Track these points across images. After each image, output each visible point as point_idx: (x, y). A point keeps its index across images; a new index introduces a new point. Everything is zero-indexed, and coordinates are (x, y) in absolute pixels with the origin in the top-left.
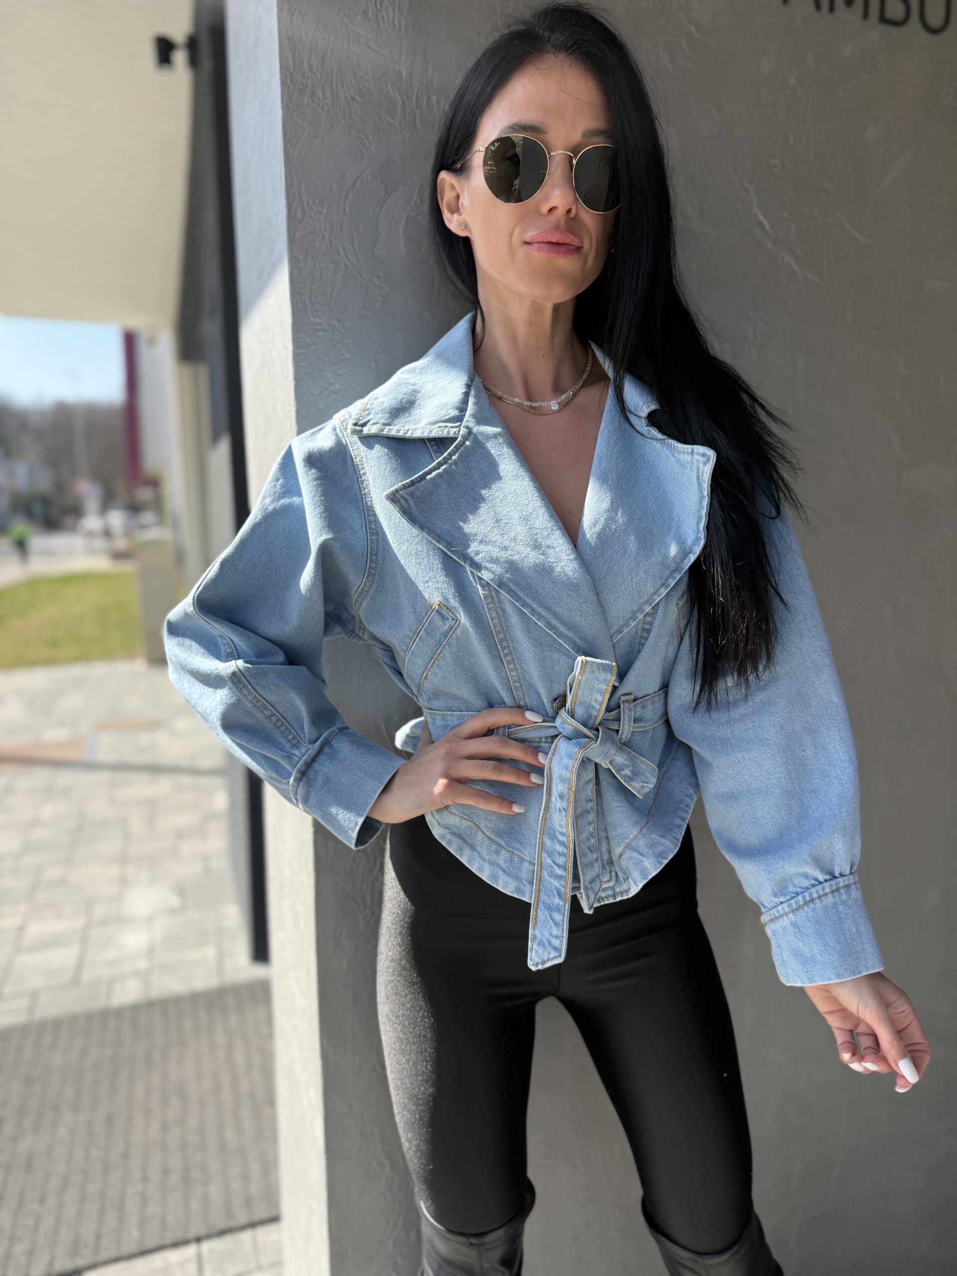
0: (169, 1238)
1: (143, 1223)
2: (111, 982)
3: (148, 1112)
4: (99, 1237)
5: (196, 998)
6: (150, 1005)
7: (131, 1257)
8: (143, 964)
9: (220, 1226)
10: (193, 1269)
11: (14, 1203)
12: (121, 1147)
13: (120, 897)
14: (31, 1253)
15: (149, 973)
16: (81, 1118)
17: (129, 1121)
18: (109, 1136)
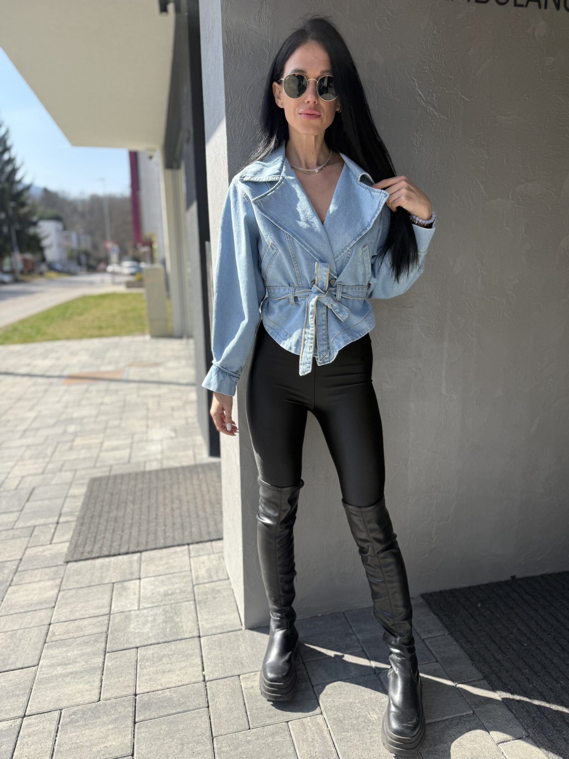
0: (176, 543)
1: (165, 538)
2: (145, 462)
3: (165, 505)
4: (147, 542)
5: (183, 468)
6: (164, 470)
7: (161, 548)
8: (159, 456)
9: (197, 540)
10: (186, 552)
11: (111, 531)
12: (154, 516)
13: (146, 432)
14: (120, 545)
15: (162, 459)
16: (136, 506)
17: (157, 508)
18: (149, 512)
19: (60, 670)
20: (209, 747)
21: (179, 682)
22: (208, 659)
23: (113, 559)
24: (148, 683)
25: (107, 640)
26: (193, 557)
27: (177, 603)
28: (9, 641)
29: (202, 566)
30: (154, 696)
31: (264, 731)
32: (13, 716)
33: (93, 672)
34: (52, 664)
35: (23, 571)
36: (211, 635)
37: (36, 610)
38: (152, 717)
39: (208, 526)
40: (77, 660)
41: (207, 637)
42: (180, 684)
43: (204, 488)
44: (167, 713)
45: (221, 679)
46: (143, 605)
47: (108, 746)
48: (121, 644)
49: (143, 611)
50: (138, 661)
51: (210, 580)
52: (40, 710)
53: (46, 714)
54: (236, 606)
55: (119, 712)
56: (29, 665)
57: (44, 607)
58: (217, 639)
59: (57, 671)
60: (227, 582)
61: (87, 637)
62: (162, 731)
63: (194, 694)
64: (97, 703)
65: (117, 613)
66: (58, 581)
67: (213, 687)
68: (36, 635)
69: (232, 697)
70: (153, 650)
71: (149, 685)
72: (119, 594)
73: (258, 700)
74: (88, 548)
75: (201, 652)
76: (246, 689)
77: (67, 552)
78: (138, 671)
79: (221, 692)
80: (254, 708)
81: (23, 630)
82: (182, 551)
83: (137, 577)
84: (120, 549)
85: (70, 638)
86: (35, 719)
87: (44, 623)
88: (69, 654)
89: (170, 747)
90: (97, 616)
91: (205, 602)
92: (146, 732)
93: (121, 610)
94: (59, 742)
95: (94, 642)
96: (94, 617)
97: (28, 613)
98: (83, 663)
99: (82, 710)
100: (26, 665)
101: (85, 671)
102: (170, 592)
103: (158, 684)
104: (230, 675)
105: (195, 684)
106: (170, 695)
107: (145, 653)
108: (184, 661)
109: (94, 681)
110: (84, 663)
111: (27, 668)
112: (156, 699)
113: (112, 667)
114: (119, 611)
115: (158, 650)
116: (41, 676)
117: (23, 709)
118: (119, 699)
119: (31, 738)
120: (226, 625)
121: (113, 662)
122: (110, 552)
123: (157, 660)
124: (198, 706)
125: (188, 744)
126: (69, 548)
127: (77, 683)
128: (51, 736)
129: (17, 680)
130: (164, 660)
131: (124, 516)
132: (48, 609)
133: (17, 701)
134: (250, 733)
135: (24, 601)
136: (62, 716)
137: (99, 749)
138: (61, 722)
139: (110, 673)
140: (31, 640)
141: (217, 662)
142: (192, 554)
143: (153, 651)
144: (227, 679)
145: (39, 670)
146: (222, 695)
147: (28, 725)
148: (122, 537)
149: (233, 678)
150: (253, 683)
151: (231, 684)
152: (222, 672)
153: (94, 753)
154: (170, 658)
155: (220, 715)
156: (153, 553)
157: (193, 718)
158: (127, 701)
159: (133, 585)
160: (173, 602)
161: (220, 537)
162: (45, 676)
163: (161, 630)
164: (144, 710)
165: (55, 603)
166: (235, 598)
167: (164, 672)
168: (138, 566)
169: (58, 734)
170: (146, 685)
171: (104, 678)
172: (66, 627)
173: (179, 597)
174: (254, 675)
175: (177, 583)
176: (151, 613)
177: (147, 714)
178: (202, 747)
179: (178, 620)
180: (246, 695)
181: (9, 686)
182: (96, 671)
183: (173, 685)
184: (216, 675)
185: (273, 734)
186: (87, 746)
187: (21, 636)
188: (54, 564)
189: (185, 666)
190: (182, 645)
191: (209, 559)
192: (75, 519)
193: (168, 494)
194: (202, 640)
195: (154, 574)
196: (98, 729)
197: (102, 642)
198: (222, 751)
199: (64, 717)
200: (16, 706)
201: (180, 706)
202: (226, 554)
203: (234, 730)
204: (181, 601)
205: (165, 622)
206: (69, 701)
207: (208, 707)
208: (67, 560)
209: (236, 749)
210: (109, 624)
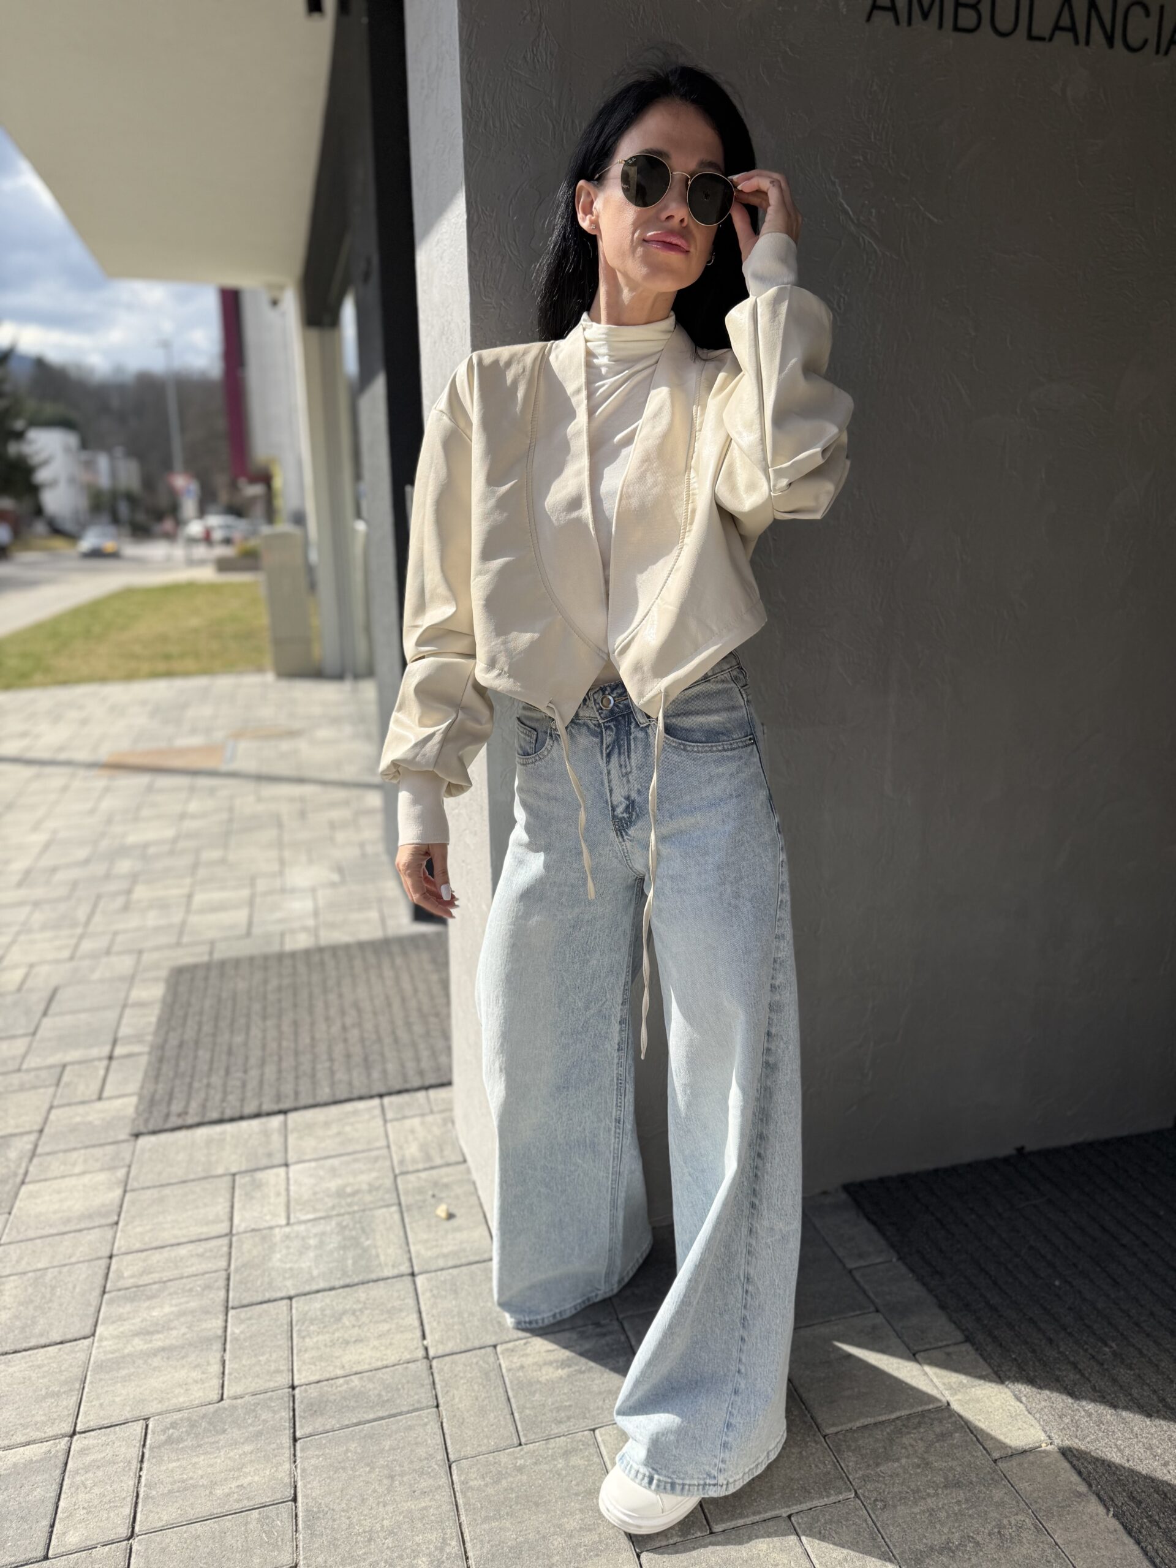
0: (356, 1094)
1: (332, 1085)
2: (282, 935)
3: (327, 1019)
4: (297, 1094)
5: (362, 946)
6: (321, 950)
7: (326, 1104)
8: (311, 922)
9: (398, 1087)
10: (377, 1112)
11: (222, 1072)
12: (307, 1041)
13: (281, 873)
14: (242, 1100)
15: (316, 929)
16: (270, 1023)
17: (313, 1024)
18: (296, 1034)
19: (139, 1344)
20: (444, 1480)
21: (377, 1360)
22: (433, 1316)
23: (228, 1127)
24: (316, 1365)
25: (228, 1285)
26: (392, 1120)
27: (364, 1211)
28: (30, 1290)
29: (410, 1138)
30: (330, 1389)
31: (548, 1449)
32: (51, 1434)
33: (205, 1347)
34: (122, 1333)
35: (48, 1154)
36: (436, 1271)
37: (80, 1231)
38: (328, 1427)
39: (418, 1060)
40: (172, 1325)
41: (428, 1275)
42: (379, 1364)
43: (407, 986)
44: (358, 1420)
45: (461, 1352)
46: (297, 1215)
47: (245, 1485)
48: (257, 1292)
49: (296, 1228)
50: (294, 1323)
51: (427, 1165)
52: (106, 1422)
53: (117, 1428)
54: (481, 1215)
55: (264, 1420)
56: (77, 1336)
57: (97, 1224)
58: (448, 1277)
59: (133, 1347)
60: (462, 1167)
61: (189, 1280)
62: (349, 1454)
63: (408, 1382)
64: (217, 1405)
65: (245, 1232)
66: (121, 1173)
67: (446, 1368)
68: (85, 1277)
69: (484, 1387)
70: (322, 1301)
71: (318, 1367)
72: (247, 1194)
73: (535, 1392)
74: (176, 1107)
75: (418, 1303)
76: (509, 1370)
77: (134, 1116)
78: (295, 1342)
79: (461, 1378)
80: (528, 1405)
81: (57, 1269)
82: (369, 1110)
83: (282, 1161)
84: (242, 1106)
85: (155, 1283)
86: (95, 1438)
87: (100, 1254)
88: (155, 1313)
89: (367, 1483)
90: (206, 1239)
91: (420, 1208)
92: (318, 1457)
93: (253, 1226)
94: (147, 1480)
95: (203, 1290)
96: (200, 1240)
97: (66, 1236)
98: (184, 1330)
99: (189, 1419)
100: (69, 1337)
101: (190, 1344)
102: (349, 1190)
103: (335, 1367)
104: (477, 1344)
105: (410, 1365)
106: (362, 1386)
107: (306, 1308)
108: (385, 1321)
109: (208, 1364)
110: (187, 1330)
111: (70, 1341)
112: (335, 1395)
113: (242, 1336)
114: (249, 1229)
115: (332, 1301)
116: (102, 1357)
117: (71, 1419)
118: (262, 1396)
119: (90, 1475)
120: (464, 1250)
121: (243, 1326)
122: (223, 1113)
123: (332, 1320)
124: (417, 1406)
125: (402, 1476)
126: (137, 1108)
127: (175, 1368)
128: (130, 1469)
129: (55, 1365)
130: (347, 1321)
131: (246, 1044)
132: (106, 1228)
133: (57, 1405)
134: (522, 1453)
135: (55, 1212)
136: (149, 1431)
137: (227, 1490)
138: (148, 1442)
139: (240, 1348)
140: (74, 1287)
141: (451, 1321)
142: (390, 1115)
143: (323, 1304)
144: (471, 1353)
145: (96, 1344)
146: (464, 1384)
147: (83, 1451)
148: (244, 1085)
149: (483, 1351)
150: (523, 1359)
151: (481, 1363)
152: (461, 1340)
153: (218, 1498)
154: (357, 1319)
155: (461, 1420)
156: (309, 1114)
157: (410, 1428)
158: (278, 1399)
159: (274, 1177)
160: (356, 1208)
161: (445, 1080)
162: (111, 1356)
163: (335, 1264)
164: (312, 1415)
165: (119, 1215)
166: (479, 1198)
167: (347, 1343)
168: (282, 1140)
169: (145, 1465)
170: (313, 1367)
171: (227, 1357)
172: (145, 1260)
173: (368, 1198)
174: (525, 1344)
175: (362, 1172)
176: (314, 1230)
177: (319, 1423)
178: (431, 1481)
179: (368, 1243)
180: (511, 1382)
181: (38, 1377)
182: (211, 1344)
183: (366, 1367)
184: (450, 1347)
185: (566, 1454)
186: (203, 1485)
187: (54, 1281)
188: (110, 1140)
189: (389, 1331)
190: (378, 1291)
191: (423, 1123)
192: (146, 1049)
193: (332, 997)
194: (419, 1280)
195: (315, 1156)
196: (222, 1453)
197: (218, 1289)
198: (471, 1488)
199: (153, 1433)
200: (55, 1416)
201: (382, 1406)
202: (458, 1113)
203: (491, 1448)
204: (372, 1206)
205: (344, 1248)
206: (160, 1402)
207: (437, 1406)
208: (135, 1131)
209: (497, 1482)
210: (230, 1254)
